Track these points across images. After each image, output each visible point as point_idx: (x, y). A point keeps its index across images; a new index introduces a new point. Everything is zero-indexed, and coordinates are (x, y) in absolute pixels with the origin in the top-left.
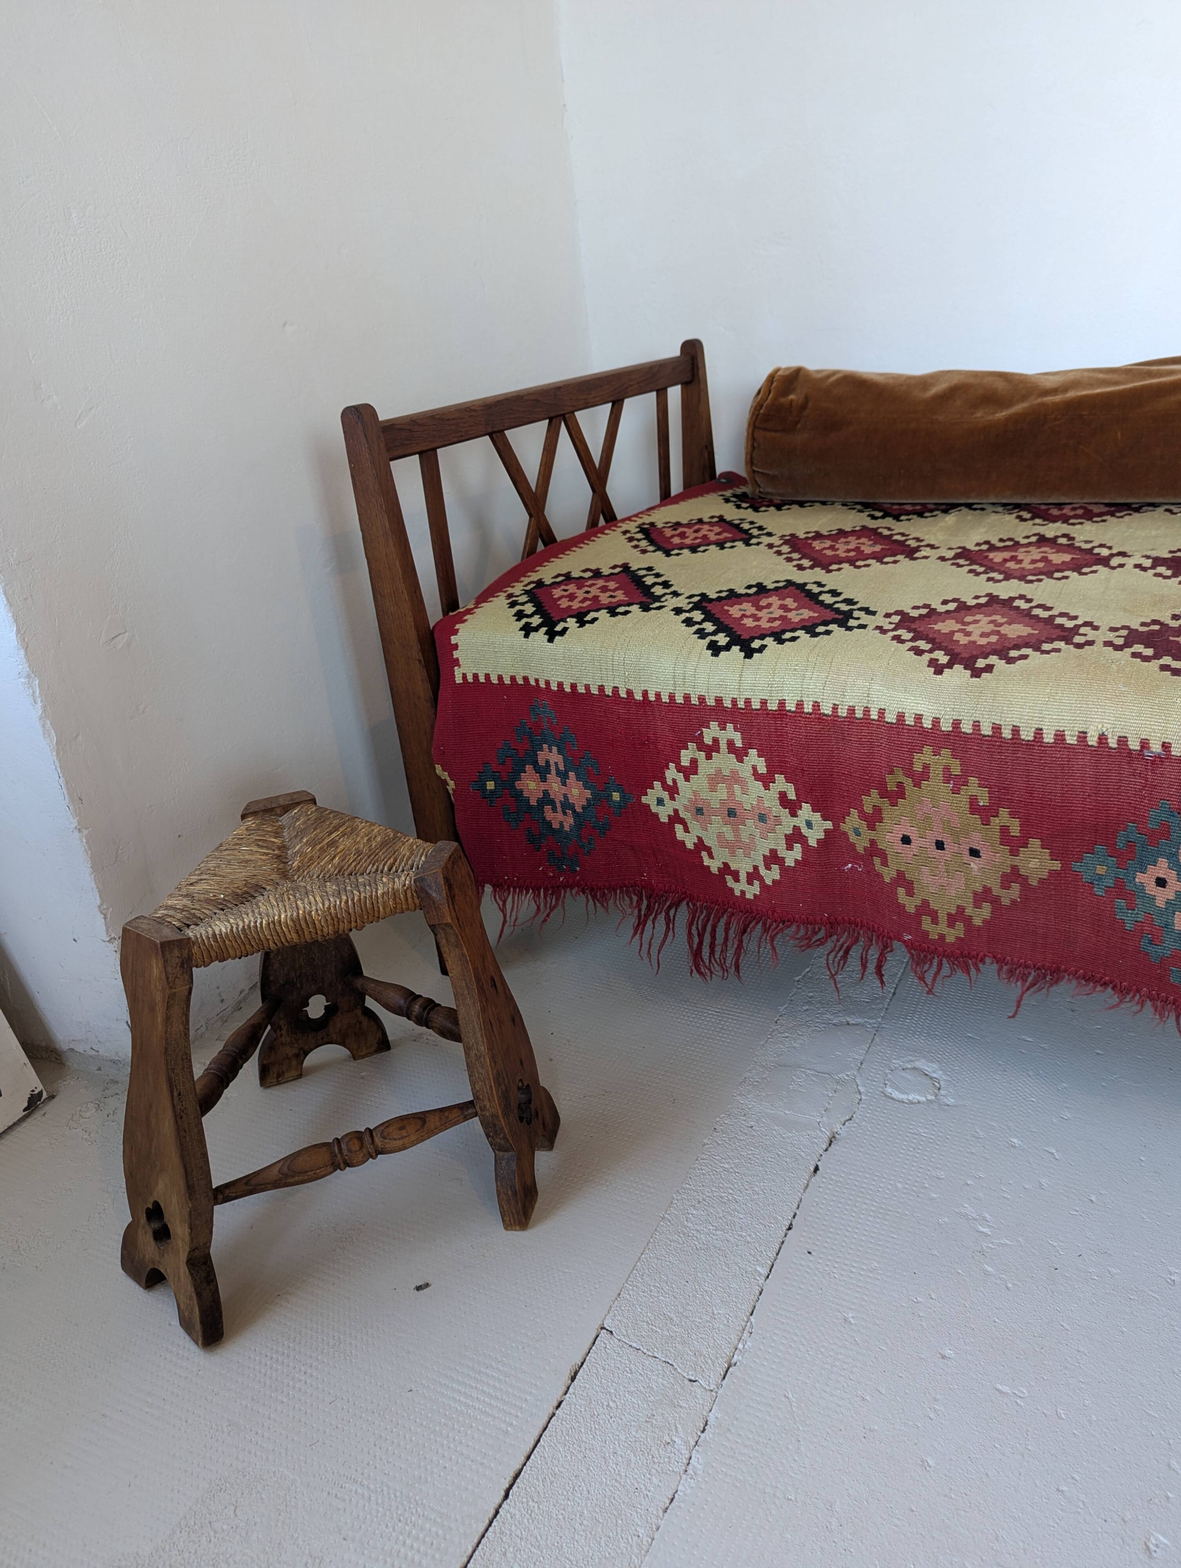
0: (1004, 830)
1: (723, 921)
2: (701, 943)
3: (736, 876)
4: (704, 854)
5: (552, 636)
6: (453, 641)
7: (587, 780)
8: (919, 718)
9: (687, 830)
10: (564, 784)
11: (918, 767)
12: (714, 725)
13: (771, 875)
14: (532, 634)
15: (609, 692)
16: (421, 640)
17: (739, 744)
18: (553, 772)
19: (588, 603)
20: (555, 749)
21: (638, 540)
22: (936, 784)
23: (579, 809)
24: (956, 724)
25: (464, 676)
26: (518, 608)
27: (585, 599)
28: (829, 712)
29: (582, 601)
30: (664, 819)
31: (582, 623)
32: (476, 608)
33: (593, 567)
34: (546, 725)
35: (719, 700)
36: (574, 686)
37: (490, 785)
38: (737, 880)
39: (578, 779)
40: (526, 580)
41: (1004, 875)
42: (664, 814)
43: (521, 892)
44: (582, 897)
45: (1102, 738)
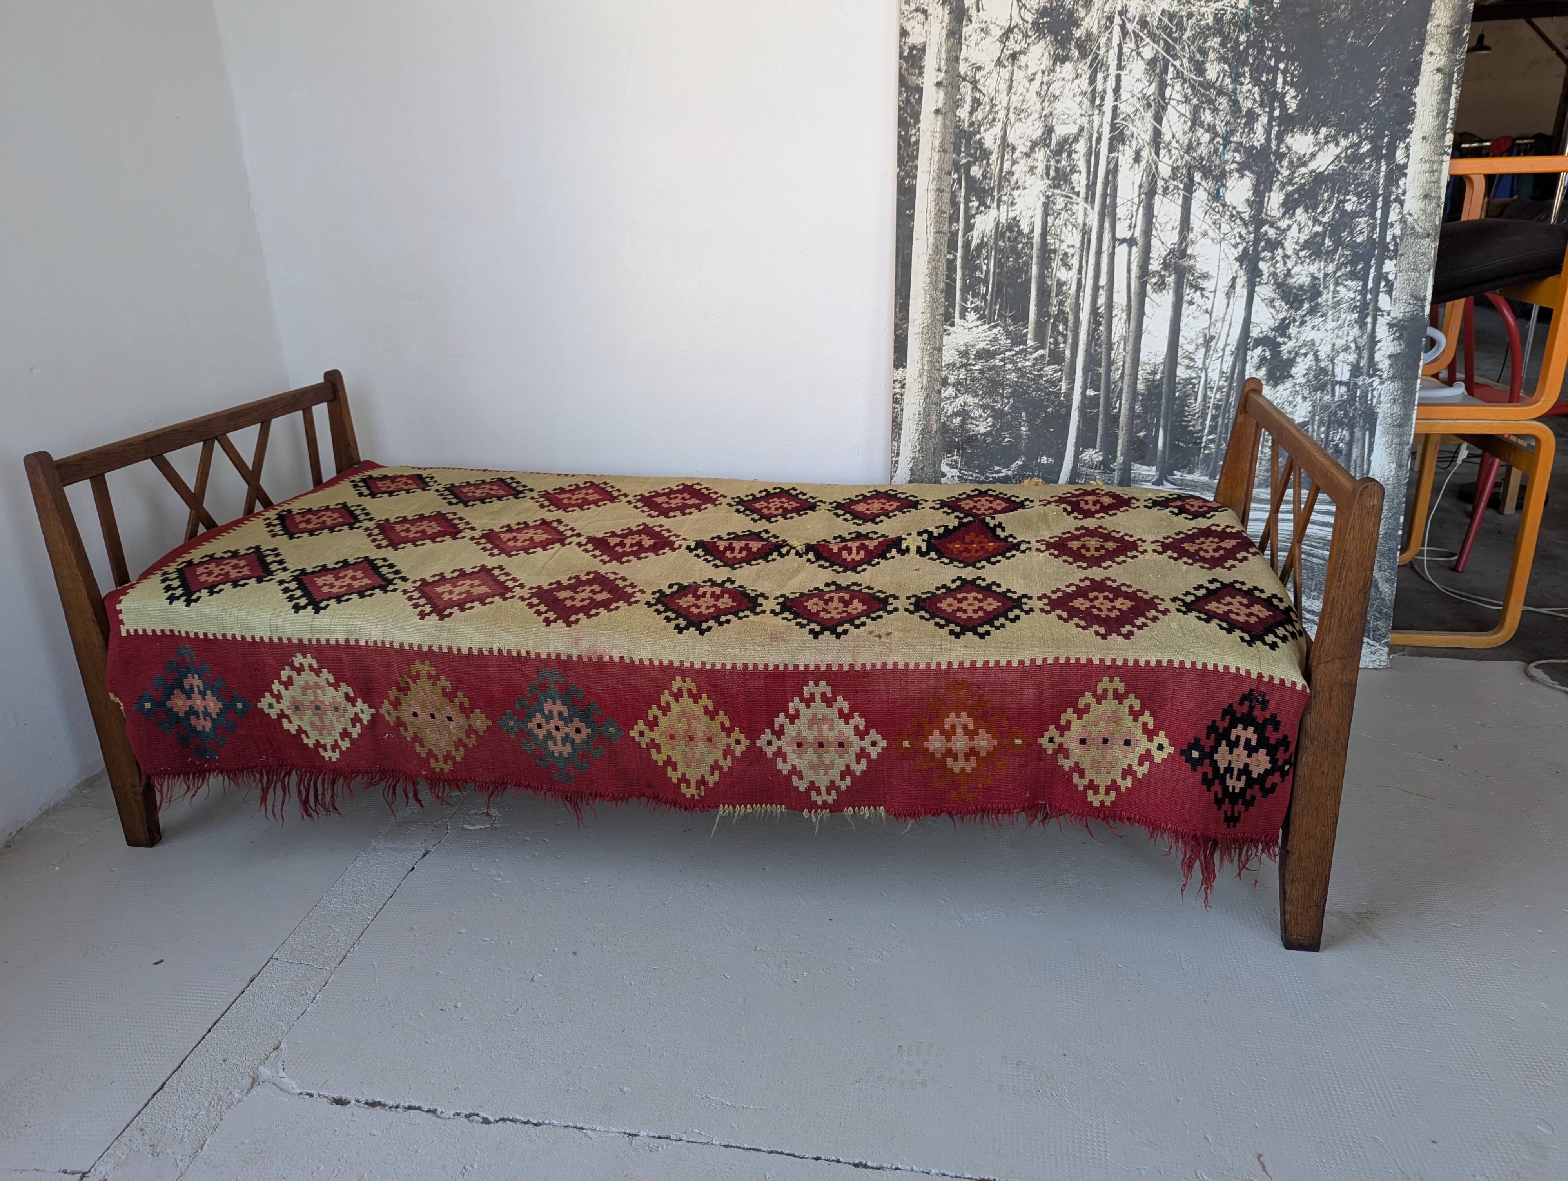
0: (461, 705)
1: (320, 778)
2: (307, 796)
3: (324, 747)
4: (303, 736)
5: (188, 602)
6: (118, 608)
7: (219, 695)
8: (411, 645)
9: (290, 722)
10: (204, 699)
11: (414, 673)
12: (299, 655)
13: (345, 744)
14: (175, 602)
15: (229, 637)
16: (94, 607)
17: (315, 666)
18: (196, 692)
19: (221, 577)
20: (196, 676)
21: (274, 526)
22: (424, 681)
23: (214, 716)
24: (430, 647)
25: (128, 631)
26: (168, 583)
27: (220, 575)
28: (364, 644)
29: (216, 577)
30: (274, 717)
31: (211, 593)
32: (138, 583)
33: (233, 549)
34: (189, 661)
35: (300, 640)
36: (205, 635)
37: (148, 705)
38: (326, 750)
39: (213, 695)
40: (180, 560)
41: (466, 730)
42: (273, 713)
43: (174, 777)
44: (220, 777)
45: (500, 651)
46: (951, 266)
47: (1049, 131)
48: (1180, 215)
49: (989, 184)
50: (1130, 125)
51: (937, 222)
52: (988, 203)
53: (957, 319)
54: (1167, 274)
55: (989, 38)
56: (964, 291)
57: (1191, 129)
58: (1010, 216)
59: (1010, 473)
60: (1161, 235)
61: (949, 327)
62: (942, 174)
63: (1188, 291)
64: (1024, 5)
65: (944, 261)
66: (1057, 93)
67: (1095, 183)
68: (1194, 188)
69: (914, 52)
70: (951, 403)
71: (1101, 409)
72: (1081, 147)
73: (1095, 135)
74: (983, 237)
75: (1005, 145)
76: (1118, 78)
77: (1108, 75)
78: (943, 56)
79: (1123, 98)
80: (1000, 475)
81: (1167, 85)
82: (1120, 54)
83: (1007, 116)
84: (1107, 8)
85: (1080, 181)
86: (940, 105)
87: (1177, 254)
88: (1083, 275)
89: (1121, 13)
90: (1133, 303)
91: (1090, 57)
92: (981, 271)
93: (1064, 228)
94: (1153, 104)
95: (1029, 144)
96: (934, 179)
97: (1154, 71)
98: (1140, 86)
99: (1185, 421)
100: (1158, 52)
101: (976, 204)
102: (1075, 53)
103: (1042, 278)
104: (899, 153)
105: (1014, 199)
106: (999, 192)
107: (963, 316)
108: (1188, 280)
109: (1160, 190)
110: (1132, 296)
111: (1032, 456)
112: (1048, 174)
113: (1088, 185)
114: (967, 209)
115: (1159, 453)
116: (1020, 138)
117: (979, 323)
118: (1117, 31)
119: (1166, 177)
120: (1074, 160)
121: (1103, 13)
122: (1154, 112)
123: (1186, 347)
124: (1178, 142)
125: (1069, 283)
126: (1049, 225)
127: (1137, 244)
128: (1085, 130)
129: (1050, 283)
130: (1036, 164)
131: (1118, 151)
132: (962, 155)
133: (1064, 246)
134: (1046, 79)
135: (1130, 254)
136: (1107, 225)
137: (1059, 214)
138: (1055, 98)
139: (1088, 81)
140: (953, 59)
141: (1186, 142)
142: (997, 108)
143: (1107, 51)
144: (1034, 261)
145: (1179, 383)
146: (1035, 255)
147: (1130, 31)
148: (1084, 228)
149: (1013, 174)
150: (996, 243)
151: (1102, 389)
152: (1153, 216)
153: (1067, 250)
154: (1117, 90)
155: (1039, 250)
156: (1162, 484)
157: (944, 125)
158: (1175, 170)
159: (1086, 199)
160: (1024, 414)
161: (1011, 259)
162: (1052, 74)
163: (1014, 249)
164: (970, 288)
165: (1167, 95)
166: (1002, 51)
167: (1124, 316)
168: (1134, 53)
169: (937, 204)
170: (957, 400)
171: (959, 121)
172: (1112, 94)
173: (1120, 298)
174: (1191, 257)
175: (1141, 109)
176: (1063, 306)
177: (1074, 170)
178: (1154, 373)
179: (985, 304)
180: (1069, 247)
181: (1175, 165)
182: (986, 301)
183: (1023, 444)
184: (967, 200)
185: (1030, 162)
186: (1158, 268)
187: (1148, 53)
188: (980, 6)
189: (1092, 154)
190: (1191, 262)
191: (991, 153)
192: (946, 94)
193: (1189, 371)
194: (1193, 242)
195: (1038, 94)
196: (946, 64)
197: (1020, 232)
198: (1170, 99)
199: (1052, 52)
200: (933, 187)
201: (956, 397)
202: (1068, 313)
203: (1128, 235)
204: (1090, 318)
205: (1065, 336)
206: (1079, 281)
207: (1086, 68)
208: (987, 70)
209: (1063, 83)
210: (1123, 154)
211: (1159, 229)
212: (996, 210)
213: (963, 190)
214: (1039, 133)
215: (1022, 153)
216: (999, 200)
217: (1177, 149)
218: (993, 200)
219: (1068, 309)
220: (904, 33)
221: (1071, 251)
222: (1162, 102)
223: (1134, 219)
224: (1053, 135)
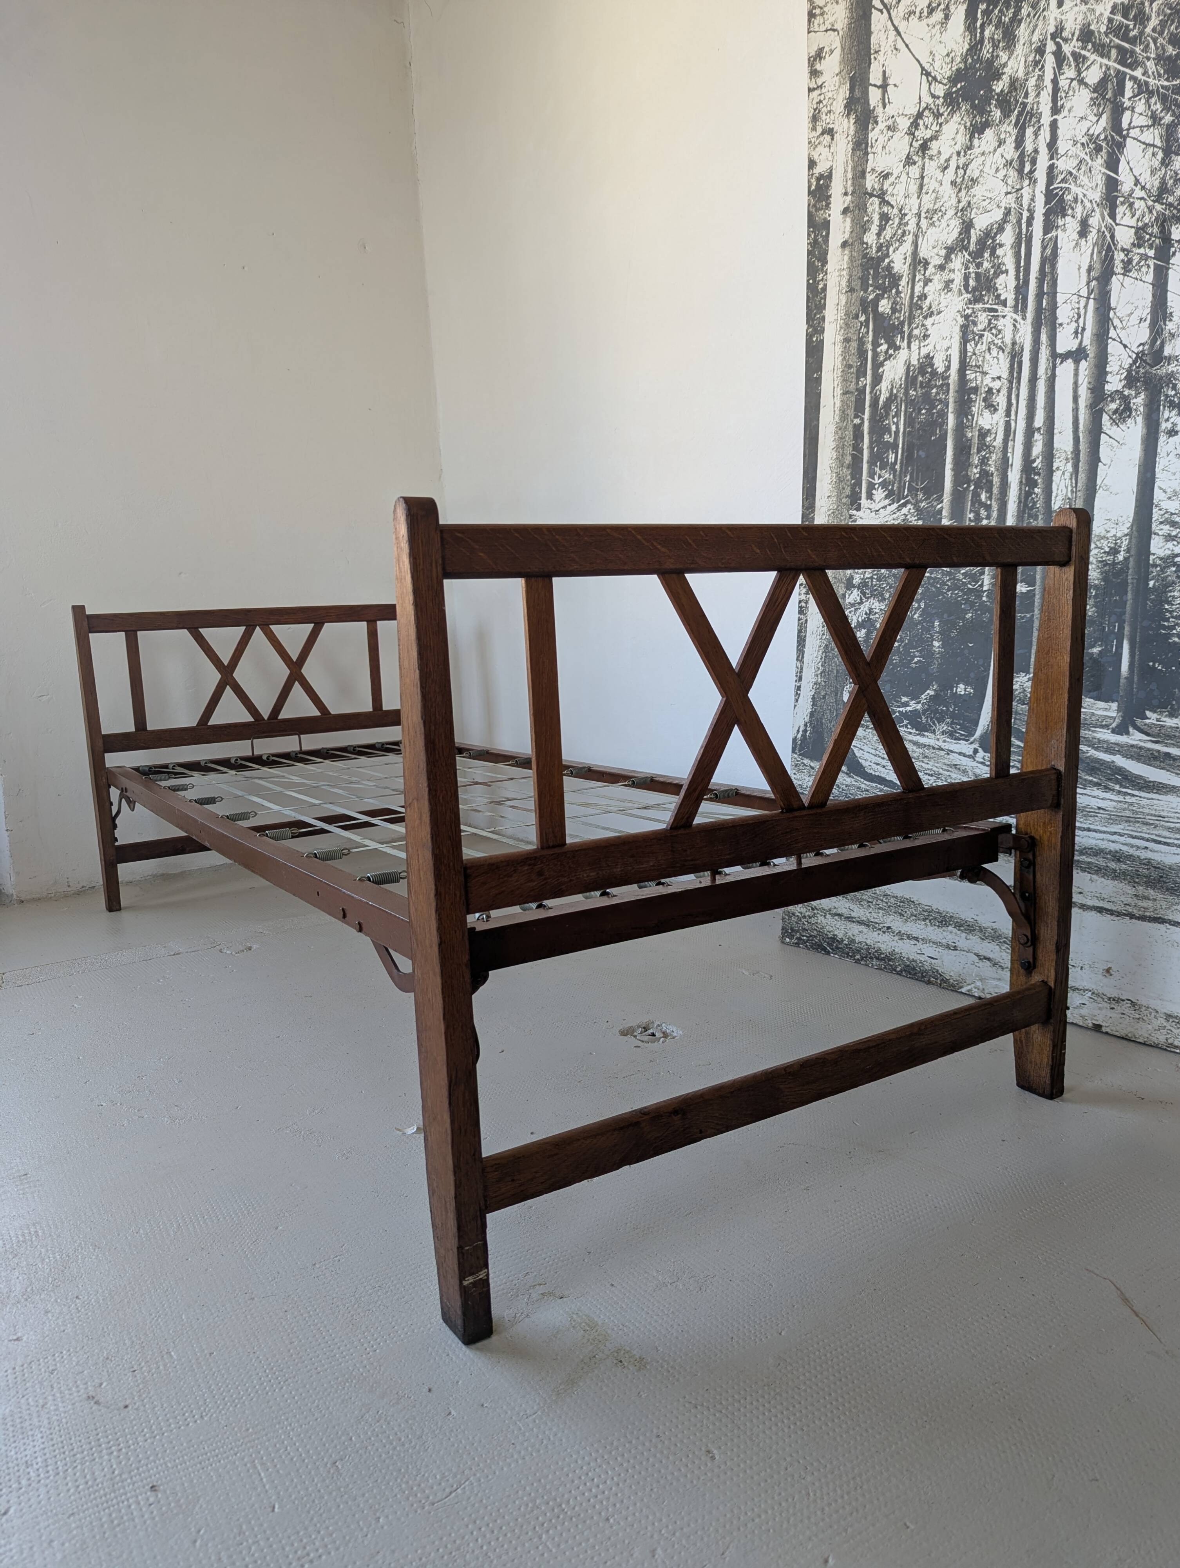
46: (858, 430)
47: (967, 226)
48: (1150, 298)
49: (898, 318)
50: (1072, 187)
51: (844, 380)
52: (898, 343)
53: (864, 502)
54: (1133, 393)
55: (898, 135)
56: (871, 463)
57: (1163, 162)
58: (922, 354)
59: (919, 706)
60: (1123, 334)
61: (854, 512)
62: (850, 317)
63: (1166, 414)
64: (935, 79)
65: (851, 428)
66: (976, 174)
67: (1026, 282)
68: (1173, 249)
69: (821, 182)
70: (856, 610)
71: (1037, 612)
72: (1007, 238)
73: (1026, 214)
74: (892, 389)
75: (917, 262)
76: (1054, 126)
77: (1039, 128)
78: (850, 175)
79: (1061, 151)
80: (908, 709)
81: (1124, 110)
82: (1056, 89)
83: (918, 224)
84: (1035, 38)
85: (1006, 285)
86: (847, 236)
87: (1148, 359)
88: (1013, 417)
89: (1054, 36)
90: (1083, 447)
91: (1016, 112)
92: (890, 433)
93: (987, 356)
94: (1104, 144)
95: (943, 252)
96: (841, 328)
97: (1104, 98)
98: (1086, 124)
99: (1164, 628)
100: (1108, 68)
101: (884, 347)
102: (997, 114)
103: (960, 429)
104: (808, 306)
105: (927, 330)
106: (910, 325)
107: (870, 496)
108: (1167, 396)
109: (1118, 268)
110: (1081, 435)
111: (947, 685)
112: (966, 286)
113: (1017, 288)
114: (876, 355)
115: (1122, 681)
116: (934, 248)
117: (887, 502)
118: (1050, 61)
119: (1127, 246)
120: (998, 257)
121: (1031, 45)
122: (1105, 157)
123: (1166, 505)
124: (1143, 188)
125: (993, 431)
126: (969, 354)
127: (1086, 357)
128: (1013, 212)
129: (969, 435)
130: (952, 276)
131: (1057, 227)
132: (871, 289)
133: (987, 381)
134: (962, 160)
135: (1076, 375)
136: (1044, 338)
137: (981, 336)
138: (974, 181)
139: (1013, 145)
140: (860, 174)
141: (1157, 184)
142: (907, 218)
143: (1038, 95)
144: (951, 409)
145: (1155, 566)
146: (951, 400)
147: (1069, 55)
148: (1013, 349)
149: (926, 298)
150: (906, 393)
151: (1038, 582)
152: (1110, 308)
153: (991, 385)
154: (1052, 145)
155: (957, 392)
156: (1128, 733)
157: (852, 259)
158: (1140, 231)
159: (1015, 307)
160: (937, 623)
161: (924, 411)
162: (969, 152)
163: (926, 397)
164: (877, 459)
165: (1125, 125)
166: (911, 145)
167: (1069, 467)
168: (1075, 83)
169: (844, 358)
170: (862, 607)
171: (866, 248)
172: (1047, 151)
173: (1063, 442)
174: (1169, 359)
175: (1087, 158)
176: (987, 464)
177: (999, 270)
178: (1114, 551)
179: (894, 476)
180: (993, 379)
181: (1140, 224)
182: (895, 471)
183: (934, 667)
184: (876, 345)
185: (946, 276)
186: (1120, 388)
187: (1093, 76)
188: (887, 101)
189: (1023, 241)
190: (1172, 368)
191: (900, 277)
192: (852, 221)
193: (1170, 545)
194: (1173, 335)
195: (954, 183)
196: (853, 184)
197: (934, 373)
198: (1128, 130)
199: (968, 124)
200: (840, 338)
201: (861, 603)
202: (992, 474)
203: (1073, 345)
204: (1021, 477)
205: (988, 508)
206: (1008, 424)
207: (1010, 129)
208: (895, 176)
209: (983, 158)
210: (1064, 230)
211: (1120, 325)
212: (906, 350)
213: (871, 333)
214: (955, 234)
215: (935, 266)
216: (910, 336)
217: (1142, 198)
218: (903, 338)
219: (993, 469)
220: (812, 164)
221: (996, 385)
222: (1117, 138)
223: (1081, 321)
224: (972, 231)
